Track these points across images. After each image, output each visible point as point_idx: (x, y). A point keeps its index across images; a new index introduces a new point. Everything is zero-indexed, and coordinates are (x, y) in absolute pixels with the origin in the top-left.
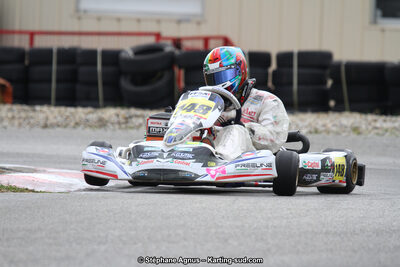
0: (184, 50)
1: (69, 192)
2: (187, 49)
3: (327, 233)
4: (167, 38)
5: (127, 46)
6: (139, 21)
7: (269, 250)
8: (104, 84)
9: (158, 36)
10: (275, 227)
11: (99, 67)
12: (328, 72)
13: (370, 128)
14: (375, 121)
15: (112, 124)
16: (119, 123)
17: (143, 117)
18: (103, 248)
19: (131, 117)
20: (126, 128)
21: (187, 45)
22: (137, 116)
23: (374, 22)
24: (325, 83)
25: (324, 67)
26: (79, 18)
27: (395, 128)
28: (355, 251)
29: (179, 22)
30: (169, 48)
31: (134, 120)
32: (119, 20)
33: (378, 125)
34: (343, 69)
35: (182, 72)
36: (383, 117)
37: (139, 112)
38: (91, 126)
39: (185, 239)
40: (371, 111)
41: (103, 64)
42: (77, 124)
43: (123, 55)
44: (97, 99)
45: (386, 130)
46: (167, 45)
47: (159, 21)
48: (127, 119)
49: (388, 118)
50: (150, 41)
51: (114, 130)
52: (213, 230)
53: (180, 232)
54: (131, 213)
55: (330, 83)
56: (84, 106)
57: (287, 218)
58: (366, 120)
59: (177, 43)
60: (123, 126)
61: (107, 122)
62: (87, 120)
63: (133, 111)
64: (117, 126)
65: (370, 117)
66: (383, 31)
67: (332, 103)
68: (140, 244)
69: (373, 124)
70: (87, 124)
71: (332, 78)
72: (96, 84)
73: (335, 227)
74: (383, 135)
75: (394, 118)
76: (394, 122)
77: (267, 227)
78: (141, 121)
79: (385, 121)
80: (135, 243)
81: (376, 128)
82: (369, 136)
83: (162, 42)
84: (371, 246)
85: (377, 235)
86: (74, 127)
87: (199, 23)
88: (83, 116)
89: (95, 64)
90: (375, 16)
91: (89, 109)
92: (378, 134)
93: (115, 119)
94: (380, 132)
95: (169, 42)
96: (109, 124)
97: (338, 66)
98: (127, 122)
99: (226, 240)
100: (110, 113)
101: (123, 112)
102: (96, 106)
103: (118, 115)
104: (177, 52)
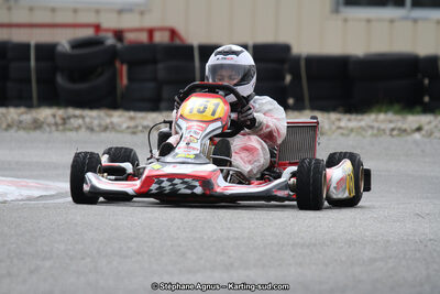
0: (126, 43)
1: (5, 202)
2: (130, 42)
3: (294, 245)
4: (107, 30)
5: (63, 40)
6: (75, 11)
7: (232, 264)
8: (38, 81)
9: (97, 27)
10: (237, 239)
11: (33, 63)
12: (286, 66)
13: (334, 127)
14: (339, 120)
15: (49, 125)
16: (56, 124)
17: (83, 117)
18: (48, 264)
19: (69, 118)
20: (64, 130)
21: (130, 37)
22: (75, 117)
23: (336, 11)
24: (284, 79)
25: (282, 61)
26: (9, 9)
27: (361, 128)
28: (326, 265)
29: (120, 12)
30: (111, 41)
31: (72, 120)
32: (53, 10)
33: (342, 124)
34: (303, 64)
35: (125, 68)
36: (348, 116)
37: (78, 112)
38: (24, 129)
39: (139, 253)
40: (334, 109)
41: (37, 59)
42: (9, 126)
43: (59, 48)
44: (31, 98)
45: (352, 130)
46: (108, 38)
47: (98, 12)
48: (65, 120)
49: (353, 117)
50: (89, 33)
51: (50, 132)
52: (169, 243)
53: (132, 245)
54: (76, 224)
55: (288, 78)
56: (16, 106)
57: (249, 228)
58: (329, 119)
59: (119, 35)
60: (61, 127)
61: (43, 123)
62: (21, 122)
63: (71, 111)
64: (54, 128)
65: (333, 116)
66: (346, 20)
67: (291, 101)
68: (88, 260)
69: (337, 124)
70: (20, 125)
71: (291, 73)
72: (30, 81)
73: (302, 238)
74: (348, 135)
75: (359, 117)
76: (360, 120)
77: (228, 239)
78: (80, 121)
79: (349, 120)
80: (83, 259)
81: (340, 128)
82: (333, 137)
83: (102, 34)
84: (344, 259)
85: (350, 246)
86: (6, 130)
87: (142, 13)
88: (16, 117)
89: (29, 60)
90: (337, 4)
91: (22, 110)
92: (342, 134)
93: (51, 120)
94: (345, 132)
95: (110, 35)
96: (45, 126)
97: (297, 59)
98: (64, 123)
99: (184, 254)
100: (45, 113)
101: (60, 112)
102: (30, 106)
103: (54, 116)
104: (119, 45)
